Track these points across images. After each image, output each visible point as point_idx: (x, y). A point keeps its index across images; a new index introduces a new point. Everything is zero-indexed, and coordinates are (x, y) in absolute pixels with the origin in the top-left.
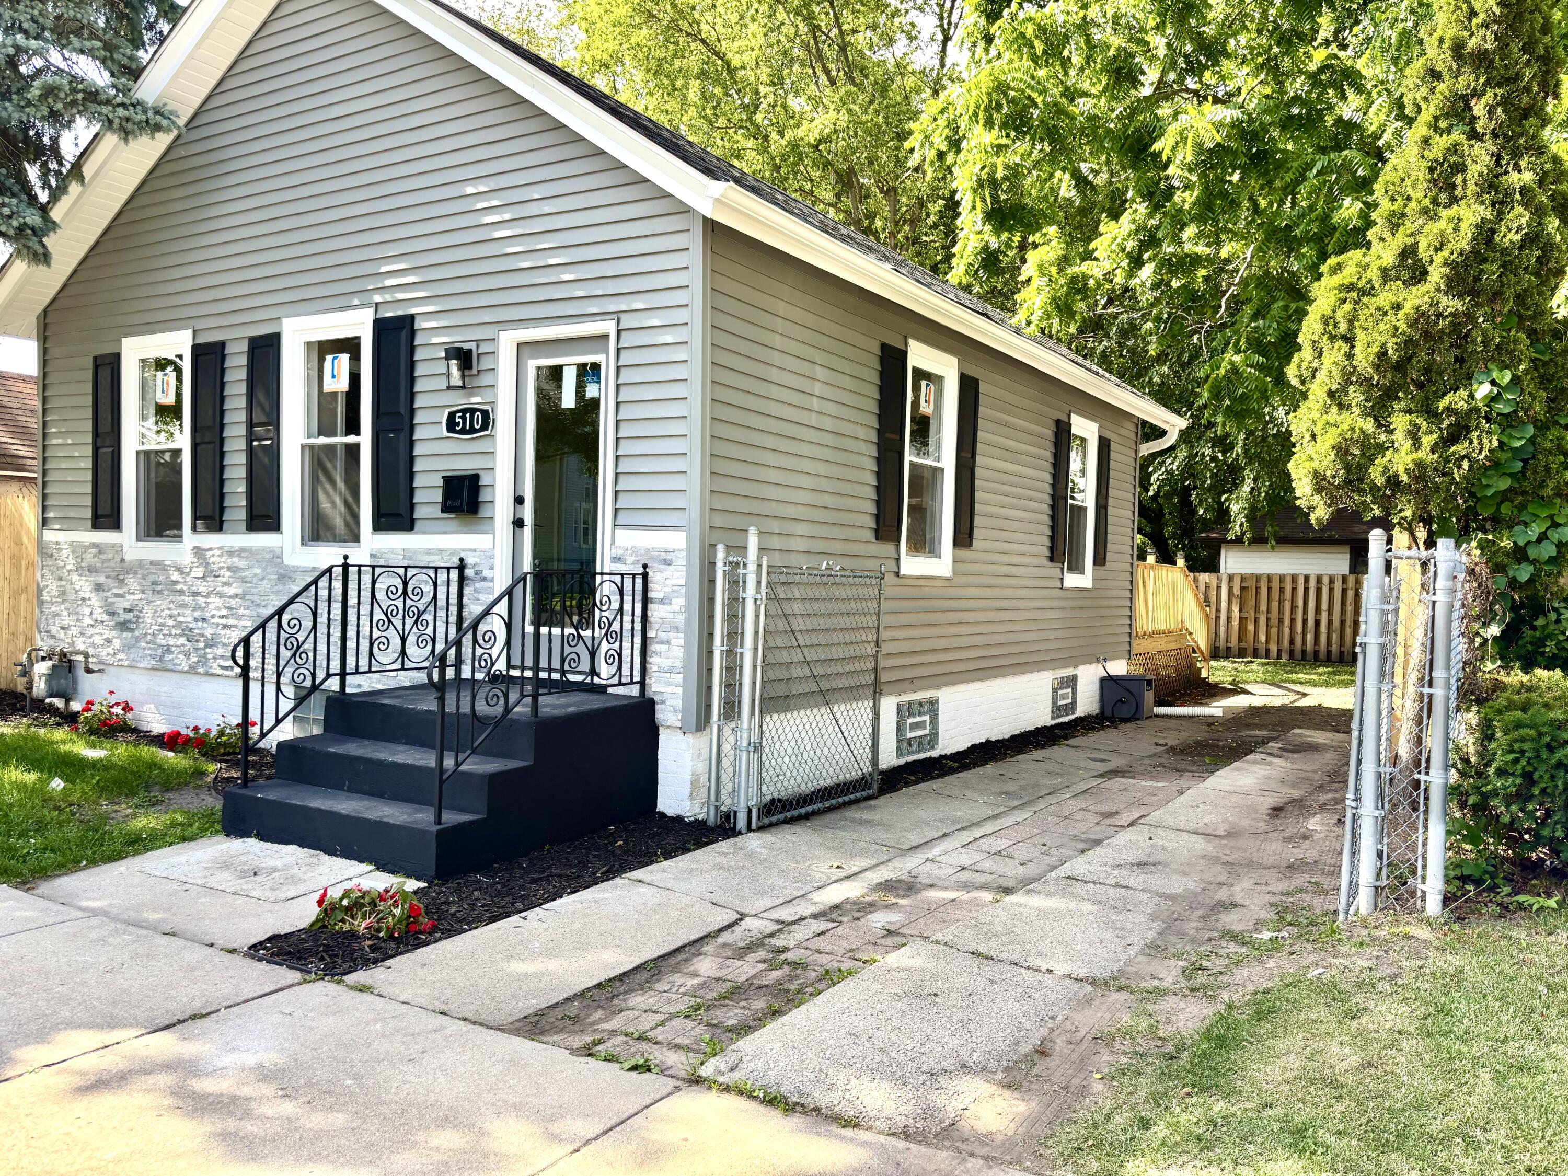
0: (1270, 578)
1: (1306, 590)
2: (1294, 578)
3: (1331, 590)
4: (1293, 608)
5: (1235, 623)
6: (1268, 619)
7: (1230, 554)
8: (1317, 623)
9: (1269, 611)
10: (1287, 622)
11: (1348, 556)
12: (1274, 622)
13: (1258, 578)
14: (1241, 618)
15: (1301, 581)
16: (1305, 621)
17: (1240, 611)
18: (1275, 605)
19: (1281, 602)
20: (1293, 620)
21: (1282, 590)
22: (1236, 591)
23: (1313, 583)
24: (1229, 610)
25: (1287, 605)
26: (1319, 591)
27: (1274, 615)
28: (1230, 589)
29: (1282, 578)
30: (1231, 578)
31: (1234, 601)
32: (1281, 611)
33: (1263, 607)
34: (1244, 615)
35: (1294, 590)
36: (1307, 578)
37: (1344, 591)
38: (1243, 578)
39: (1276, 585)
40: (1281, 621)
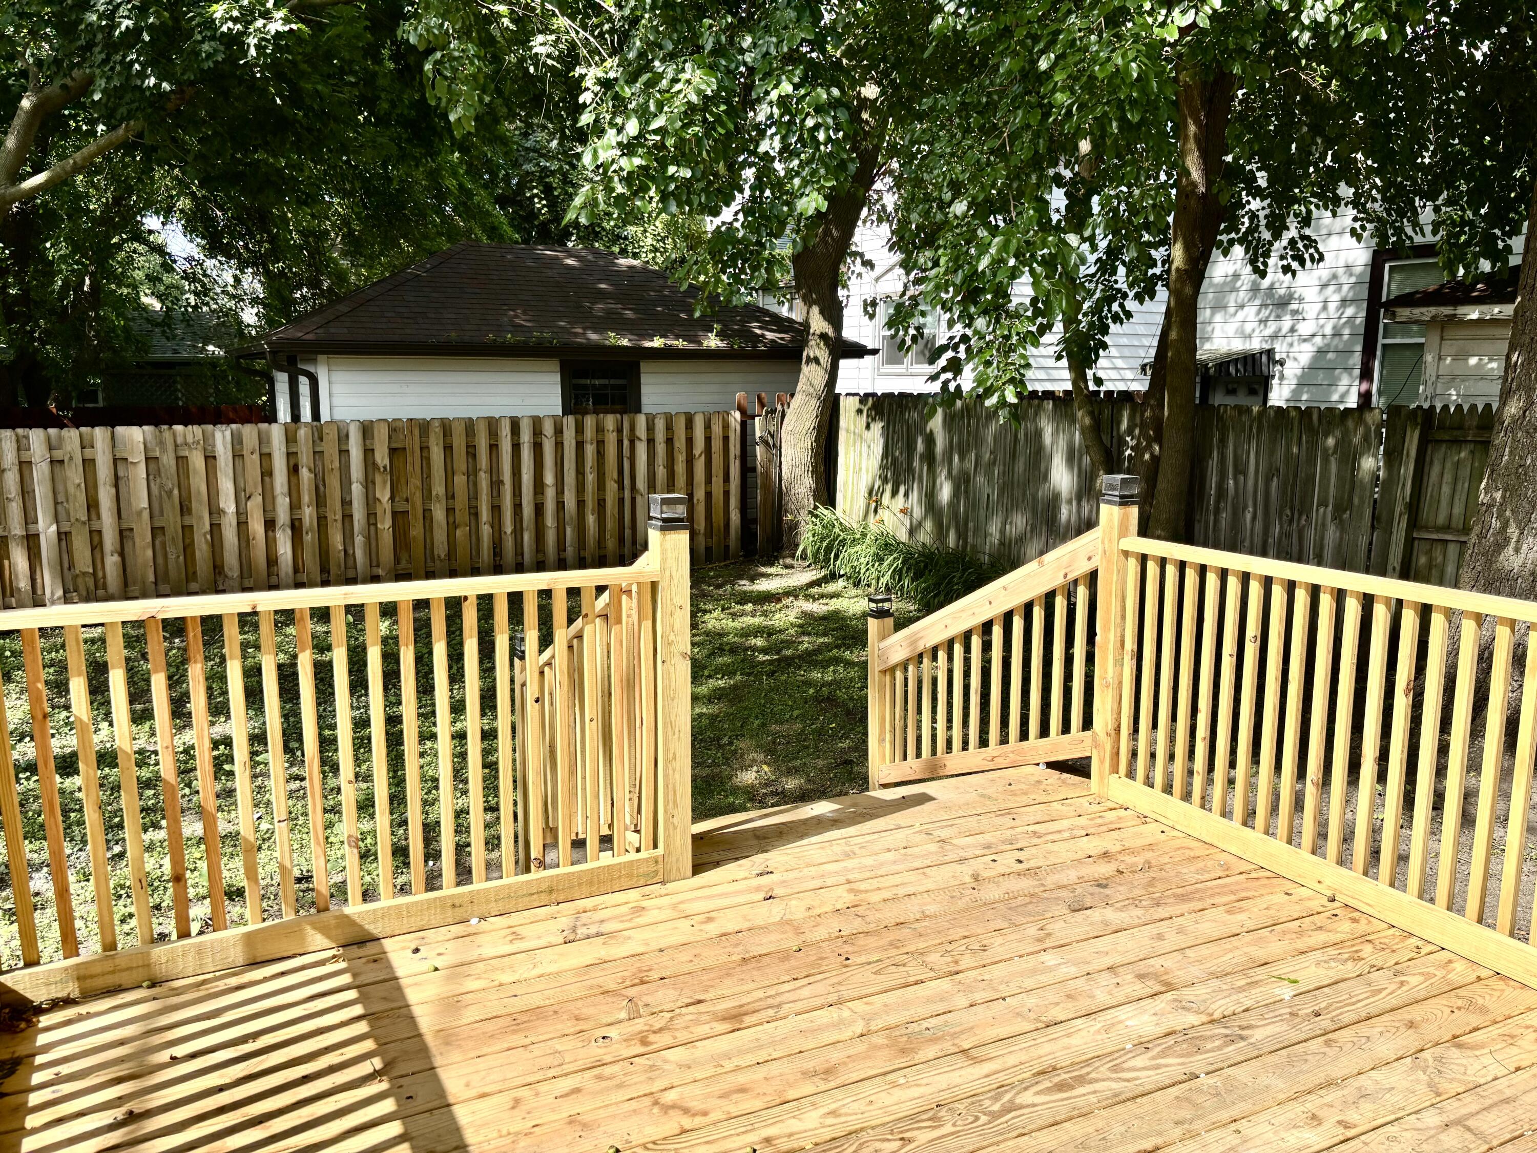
0: (446, 425)
1: (516, 447)
2: (492, 424)
3: (559, 445)
4: (496, 484)
5: (385, 524)
6: (450, 511)
7: (338, 376)
8: (539, 509)
9: (450, 496)
10: (485, 514)
11: (557, 378)
12: (462, 516)
13: (424, 426)
14: (395, 514)
15: (505, 431)
16: (518, 507)
17: (392, 498)
18: (460, 480)
19: (472, 473)
20: (496, 509)
21: (471, 452)
22: (382, 457)
23: (526, 437)
24: (371, 501)
25: (484, 480)
26: (537, 448)
27: (461, 502)
28: (368, 452)
29: (470, 425)
30: (366, 430)
31: (378, 479)
32: (474, 496)
33: (439, 489)
34: (401, 507)
35: (494, 447)
36: (515, 424)
37: (580, 446)
38: (394, 427)
39: (459, 443)
40: (474, 513)
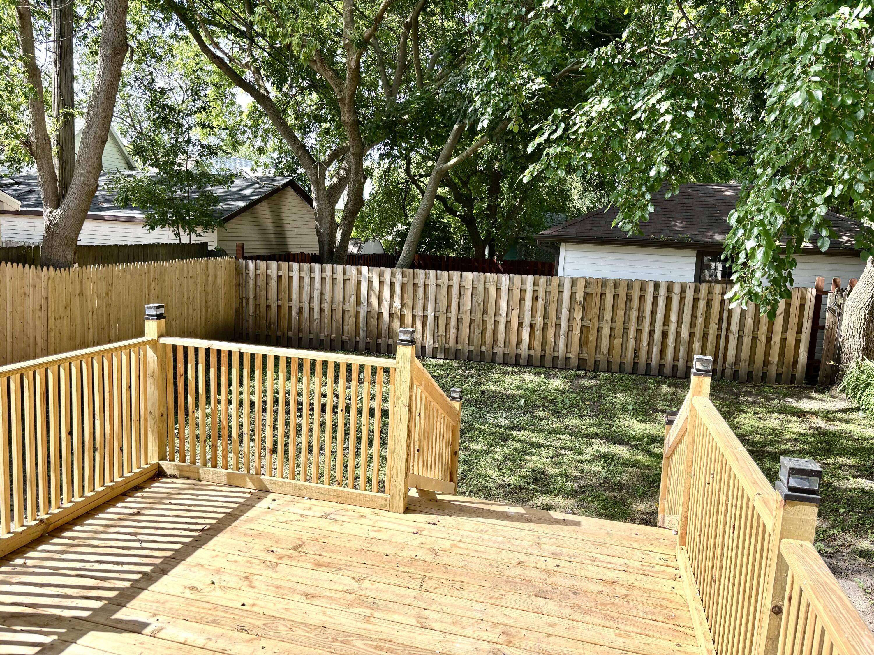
0: (616, 284)
1: (655, 298)
2: (643, 285)
3: (682, 299)
4: (640, 318)
5: (577, 331)
6: (612, 329)
7: (570, 253)
8: (665, 335)
9: (613, 321)
10: (632, 333)
11: (694, 260)
12: (618, 332)
13: (604, 283)
14: (582, 327)
15: (650, 289)
16: (652, 332)
17: (582, 319)
18: (620, 313)
19: (627, 310)
20: (639, 331)
21: (629, 298)
22: (580, 297)
23: (662, 292)
24: (570, 318)
25: (634, 314)
26: (669, 300)
27: (619, 325)
28: (573, 294)
29: (630, 284)
30: (574, 282)
31: (576, 308)
32: (626, 321)
33: (608, 316)
34: (586, 323)
35: (642, 297)
36: (657, 286)
37: (696, 301)
38: (587, 283)
39: (622, 292)
40: (625, 331)
